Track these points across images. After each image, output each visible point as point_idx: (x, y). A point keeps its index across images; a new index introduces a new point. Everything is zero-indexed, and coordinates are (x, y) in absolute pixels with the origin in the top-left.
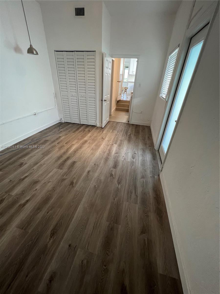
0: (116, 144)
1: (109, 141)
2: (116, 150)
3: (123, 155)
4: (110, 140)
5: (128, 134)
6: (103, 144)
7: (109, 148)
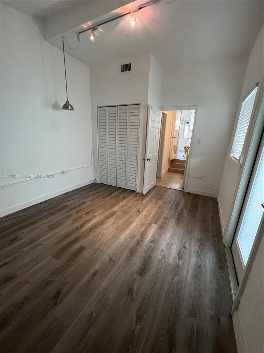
0: (156, 223)
1: (146, 218)
2: (153, 236)
3: (163, 248)
4: (148, 215)
5: (178, 209)
6: (137, 221)
7: (142, 229)
